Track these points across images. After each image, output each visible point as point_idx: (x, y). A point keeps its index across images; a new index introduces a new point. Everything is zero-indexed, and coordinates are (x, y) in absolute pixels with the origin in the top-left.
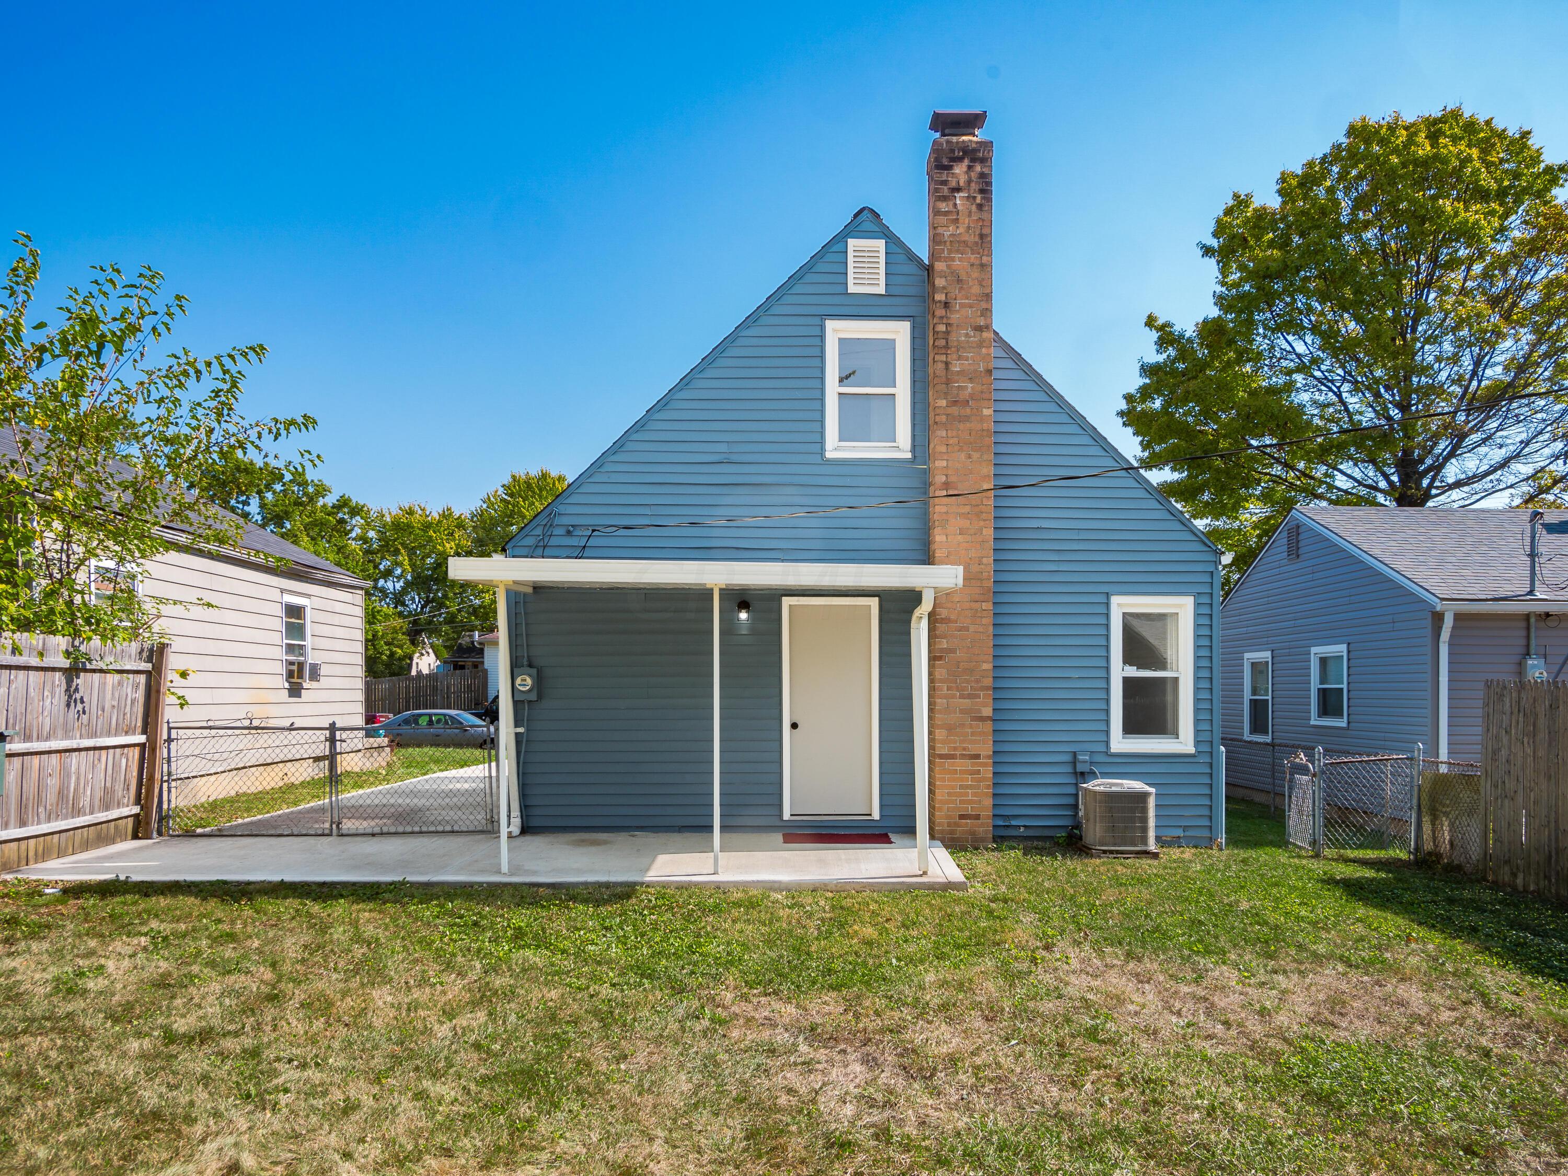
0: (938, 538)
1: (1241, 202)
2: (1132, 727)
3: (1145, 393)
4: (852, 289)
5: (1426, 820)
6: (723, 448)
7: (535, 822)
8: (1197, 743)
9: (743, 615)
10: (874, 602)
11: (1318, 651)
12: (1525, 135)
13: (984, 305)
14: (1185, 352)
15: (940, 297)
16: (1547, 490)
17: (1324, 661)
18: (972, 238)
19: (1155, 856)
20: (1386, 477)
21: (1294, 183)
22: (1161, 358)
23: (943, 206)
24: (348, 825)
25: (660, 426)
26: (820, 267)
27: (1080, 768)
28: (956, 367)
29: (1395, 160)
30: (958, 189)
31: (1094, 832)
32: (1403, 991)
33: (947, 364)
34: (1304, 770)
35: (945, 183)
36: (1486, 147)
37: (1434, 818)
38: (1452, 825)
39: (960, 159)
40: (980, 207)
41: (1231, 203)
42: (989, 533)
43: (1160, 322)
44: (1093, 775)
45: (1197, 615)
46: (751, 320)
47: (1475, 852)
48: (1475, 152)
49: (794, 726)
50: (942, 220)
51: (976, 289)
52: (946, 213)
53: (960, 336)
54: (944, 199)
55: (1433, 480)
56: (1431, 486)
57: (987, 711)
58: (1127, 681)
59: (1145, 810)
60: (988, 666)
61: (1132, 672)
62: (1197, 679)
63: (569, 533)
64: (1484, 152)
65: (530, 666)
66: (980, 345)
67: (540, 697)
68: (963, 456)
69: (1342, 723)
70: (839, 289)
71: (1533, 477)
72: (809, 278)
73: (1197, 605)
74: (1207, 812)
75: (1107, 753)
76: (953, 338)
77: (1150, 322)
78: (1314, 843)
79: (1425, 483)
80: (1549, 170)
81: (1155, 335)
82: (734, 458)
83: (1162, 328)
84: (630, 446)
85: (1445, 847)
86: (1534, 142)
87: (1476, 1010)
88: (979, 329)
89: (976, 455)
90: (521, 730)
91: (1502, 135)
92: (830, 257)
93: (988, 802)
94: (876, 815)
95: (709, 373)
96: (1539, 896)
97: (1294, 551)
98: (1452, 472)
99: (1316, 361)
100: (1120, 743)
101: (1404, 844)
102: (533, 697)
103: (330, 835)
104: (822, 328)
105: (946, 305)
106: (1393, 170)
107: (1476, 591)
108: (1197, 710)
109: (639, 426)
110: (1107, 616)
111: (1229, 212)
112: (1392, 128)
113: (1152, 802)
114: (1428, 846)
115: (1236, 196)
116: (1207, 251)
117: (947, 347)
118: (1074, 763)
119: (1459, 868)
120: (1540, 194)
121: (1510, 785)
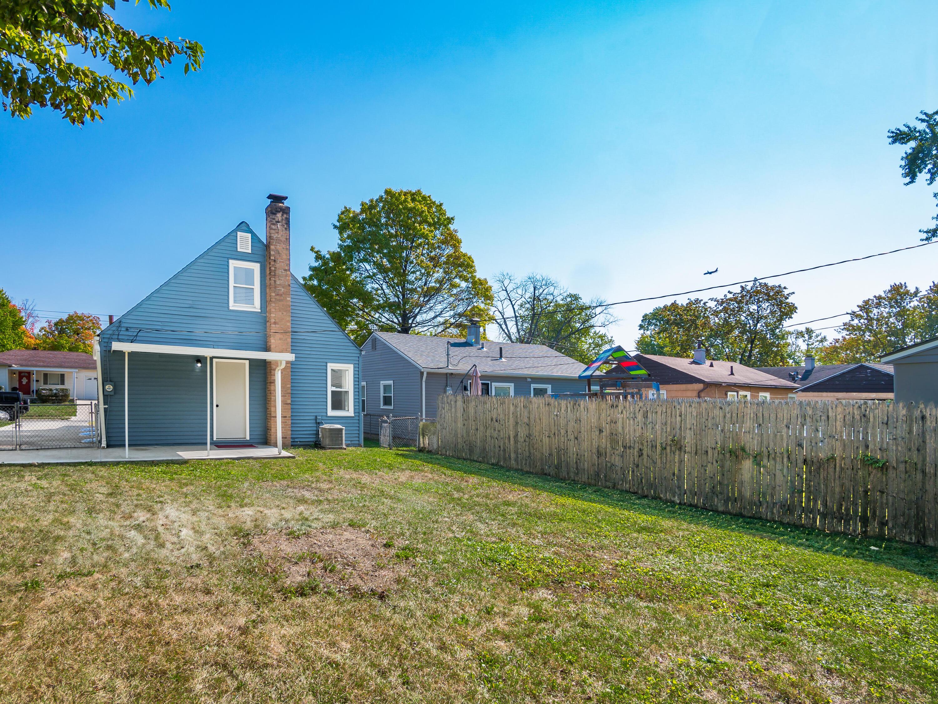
0: (273, 341)
1: (347, 211)
2: (334, 407)
3: (311, 278)
4: (239, 250)
5: (421, 437)
6: (190, 302)
7: (112, 443)
8: (355, 413)
9: (199, 365)
10: (247, 362)
11: (383, 383)
12: (441, 204)
13: (288, 262)
14: (325, 263)
15: (272, 258)
16: (449, 328)
17: (385, 386)
18: (283, 239)
19: (345, 449)
20: (397, 319)
21: (367, 207)
22: (316, 264)
23: (273, 227)
24: (23, 447)
25: (164, 292)
26: (227, 240)
27: (318, 421)
28: (278, 282)
29: (401, 207)
30: (279, 222)
31: (326, 442)
32: (426, 474)
33: (275, 281)
34: (386, 422)
35: (274, 219)
36: (430, 207)
37: (423, 437)
38: (429, 438)
39: (279, 212)
40: (286, 229)
41: (343, 209)
42: (289, 340)
43: (316, 250)
44: (322, 423)
45: (354, 371)
46: (201, 257)
47: (435, 446)
48: (426, 208)
49: (217, 406)
50: (272, 231)
51: (285, 257)
52: (274, 229)
53: (279, 272)
54: (274, 224)
55: (413, 320)
56: (412, 323)
57: (289, 401)
58: (332, 392)
59: (342, 434)
60: (289, 386)
61: (334, 389)
62: (354, 392)
63: (127, 330)
64: (429, 208)
65: (111, 381)
66: (286, 276)
67: (115, 393)
68: (280, 313)
69: (392, 407)
70: (235, 249)
71: (443, 323)
72: (223, 244)
73: (354, 367)
74: (357, 435)
75: (327, 416)
76: (277, 272)
77: (312, 249)
78: (389, 445)
79: (410, 321)
80: (448, 218)
81: (314, 255)
82: (195, 306)
83: (316, 252)
84: (153, 298)
85: (427, 445)
86: (444, 207)
87: (443, 476)
88: (285, 270)
89: (285, 313)
90: (106, 406)
91: (434, 203)
92: (231, 237)
93: (290, 432)
94: (248, 438)
95: (185, 274)
96: (453, 456)
97: (374, 347)
98: (419, 318)
99: (374, 275)
100: (331, 413)
101: (415, 446)
102: (112, 393)
103: (16, 450)
104: (228, 262)
105: (275, 261)
106: (400, 210)
107: (432, 366)
108: (354, 402)
109: (157, 291)
110: (326, 370)
111: (343, 213)
112: (400, 195)
113: (344, 432)
114: (422, 445)
115: (345, 208)
116: (335, 227)
117: (275, 275)
118: (316, 419)
119: (431, 451)
120: (445, 226)
121: (445, 425)
